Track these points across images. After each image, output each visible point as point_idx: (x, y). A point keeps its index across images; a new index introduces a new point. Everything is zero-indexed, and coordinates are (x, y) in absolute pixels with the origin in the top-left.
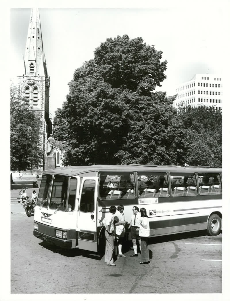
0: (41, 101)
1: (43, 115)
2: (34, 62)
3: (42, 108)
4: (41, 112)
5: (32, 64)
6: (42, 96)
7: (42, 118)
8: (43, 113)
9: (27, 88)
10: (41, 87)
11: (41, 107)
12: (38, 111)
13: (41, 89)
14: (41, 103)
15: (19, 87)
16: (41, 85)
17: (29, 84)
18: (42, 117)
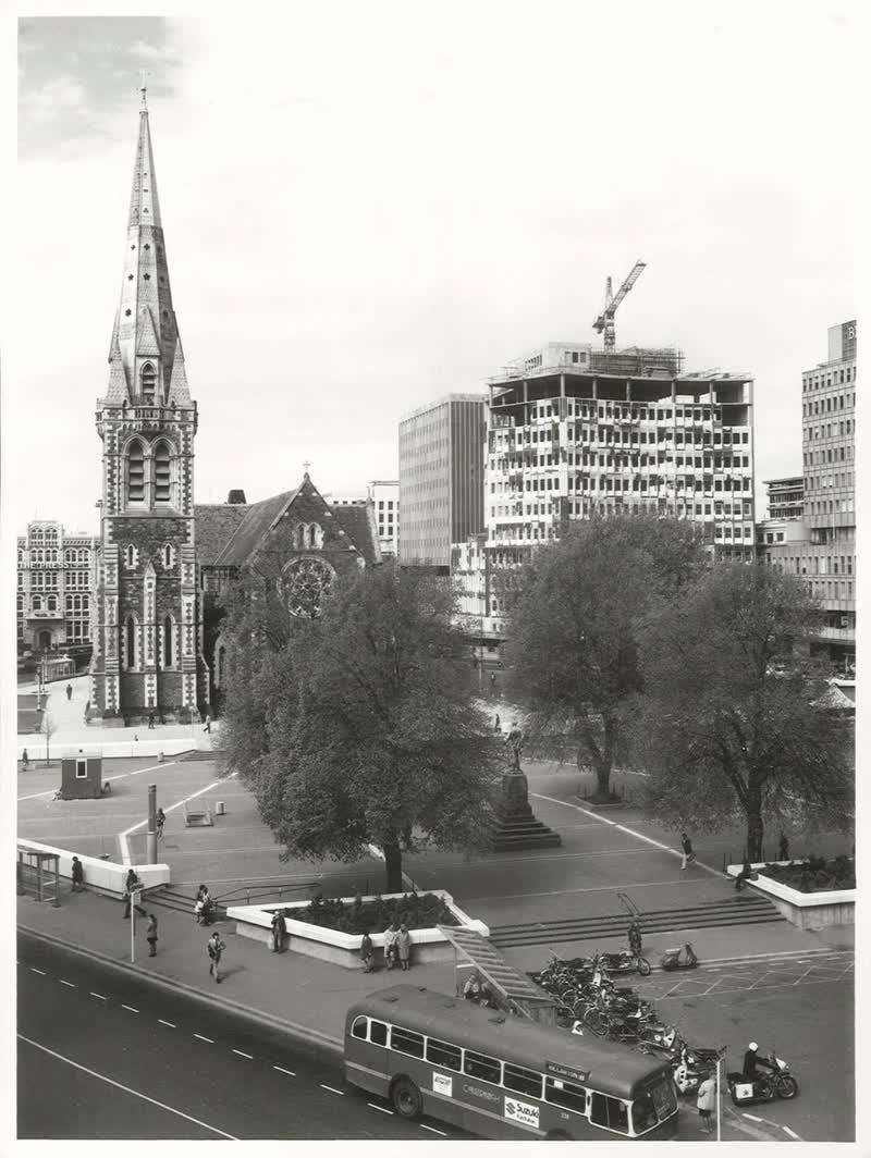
0: (183, 488)
1: (189, 534)
2: (155, 362)
3: (186, 511)
4: (185, 523)
5: (148, 367)
6: (183, 472)
7: (187, 542)
8: (189, 527)
9: (136, 447)
10: (183, 443)
11: (184, 508)
12: (174, 519)
13: (182, 449)
14: (184, 495)
15: (112, 442)
16: (182, 436)
17: (142, 433)
18: (189, 538)
